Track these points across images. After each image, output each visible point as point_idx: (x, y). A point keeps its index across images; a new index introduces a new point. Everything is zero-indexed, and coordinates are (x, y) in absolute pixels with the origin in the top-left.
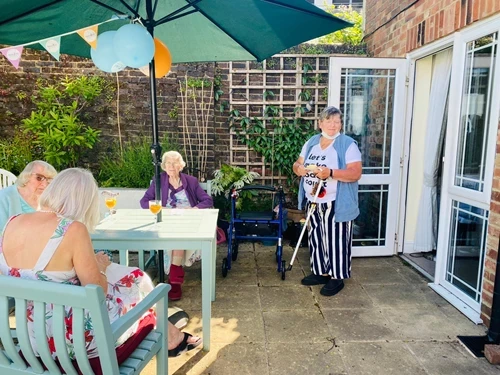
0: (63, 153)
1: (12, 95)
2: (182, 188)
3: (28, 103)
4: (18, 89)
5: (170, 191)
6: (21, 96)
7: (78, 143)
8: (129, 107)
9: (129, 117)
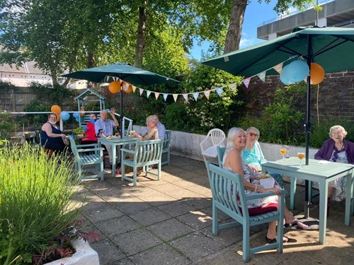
0: (281, 125)
1: (265, 94)
2: (343, 150)
3: (271, 98)
4: (268, 91)
5: (334, 151)
6: (269, 95)
7: (289, 120)
8: (328, 97)
9: (328, 104)
